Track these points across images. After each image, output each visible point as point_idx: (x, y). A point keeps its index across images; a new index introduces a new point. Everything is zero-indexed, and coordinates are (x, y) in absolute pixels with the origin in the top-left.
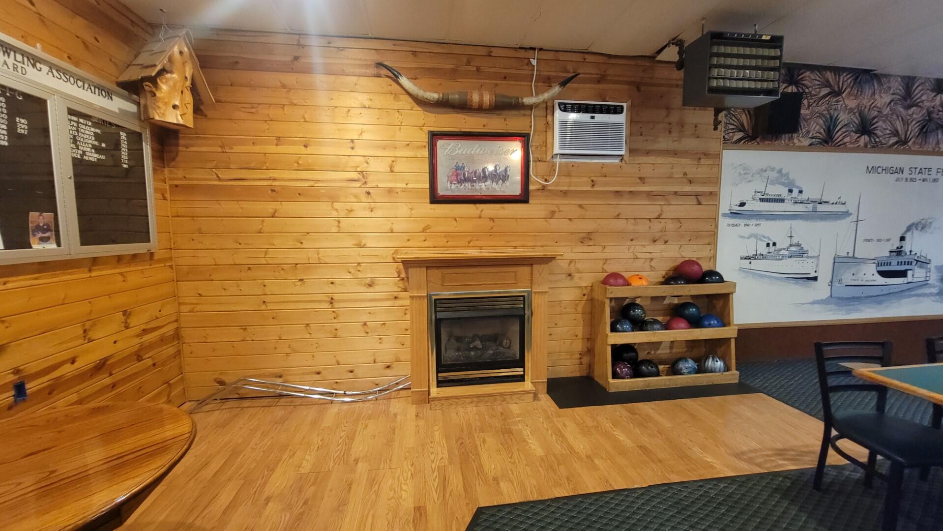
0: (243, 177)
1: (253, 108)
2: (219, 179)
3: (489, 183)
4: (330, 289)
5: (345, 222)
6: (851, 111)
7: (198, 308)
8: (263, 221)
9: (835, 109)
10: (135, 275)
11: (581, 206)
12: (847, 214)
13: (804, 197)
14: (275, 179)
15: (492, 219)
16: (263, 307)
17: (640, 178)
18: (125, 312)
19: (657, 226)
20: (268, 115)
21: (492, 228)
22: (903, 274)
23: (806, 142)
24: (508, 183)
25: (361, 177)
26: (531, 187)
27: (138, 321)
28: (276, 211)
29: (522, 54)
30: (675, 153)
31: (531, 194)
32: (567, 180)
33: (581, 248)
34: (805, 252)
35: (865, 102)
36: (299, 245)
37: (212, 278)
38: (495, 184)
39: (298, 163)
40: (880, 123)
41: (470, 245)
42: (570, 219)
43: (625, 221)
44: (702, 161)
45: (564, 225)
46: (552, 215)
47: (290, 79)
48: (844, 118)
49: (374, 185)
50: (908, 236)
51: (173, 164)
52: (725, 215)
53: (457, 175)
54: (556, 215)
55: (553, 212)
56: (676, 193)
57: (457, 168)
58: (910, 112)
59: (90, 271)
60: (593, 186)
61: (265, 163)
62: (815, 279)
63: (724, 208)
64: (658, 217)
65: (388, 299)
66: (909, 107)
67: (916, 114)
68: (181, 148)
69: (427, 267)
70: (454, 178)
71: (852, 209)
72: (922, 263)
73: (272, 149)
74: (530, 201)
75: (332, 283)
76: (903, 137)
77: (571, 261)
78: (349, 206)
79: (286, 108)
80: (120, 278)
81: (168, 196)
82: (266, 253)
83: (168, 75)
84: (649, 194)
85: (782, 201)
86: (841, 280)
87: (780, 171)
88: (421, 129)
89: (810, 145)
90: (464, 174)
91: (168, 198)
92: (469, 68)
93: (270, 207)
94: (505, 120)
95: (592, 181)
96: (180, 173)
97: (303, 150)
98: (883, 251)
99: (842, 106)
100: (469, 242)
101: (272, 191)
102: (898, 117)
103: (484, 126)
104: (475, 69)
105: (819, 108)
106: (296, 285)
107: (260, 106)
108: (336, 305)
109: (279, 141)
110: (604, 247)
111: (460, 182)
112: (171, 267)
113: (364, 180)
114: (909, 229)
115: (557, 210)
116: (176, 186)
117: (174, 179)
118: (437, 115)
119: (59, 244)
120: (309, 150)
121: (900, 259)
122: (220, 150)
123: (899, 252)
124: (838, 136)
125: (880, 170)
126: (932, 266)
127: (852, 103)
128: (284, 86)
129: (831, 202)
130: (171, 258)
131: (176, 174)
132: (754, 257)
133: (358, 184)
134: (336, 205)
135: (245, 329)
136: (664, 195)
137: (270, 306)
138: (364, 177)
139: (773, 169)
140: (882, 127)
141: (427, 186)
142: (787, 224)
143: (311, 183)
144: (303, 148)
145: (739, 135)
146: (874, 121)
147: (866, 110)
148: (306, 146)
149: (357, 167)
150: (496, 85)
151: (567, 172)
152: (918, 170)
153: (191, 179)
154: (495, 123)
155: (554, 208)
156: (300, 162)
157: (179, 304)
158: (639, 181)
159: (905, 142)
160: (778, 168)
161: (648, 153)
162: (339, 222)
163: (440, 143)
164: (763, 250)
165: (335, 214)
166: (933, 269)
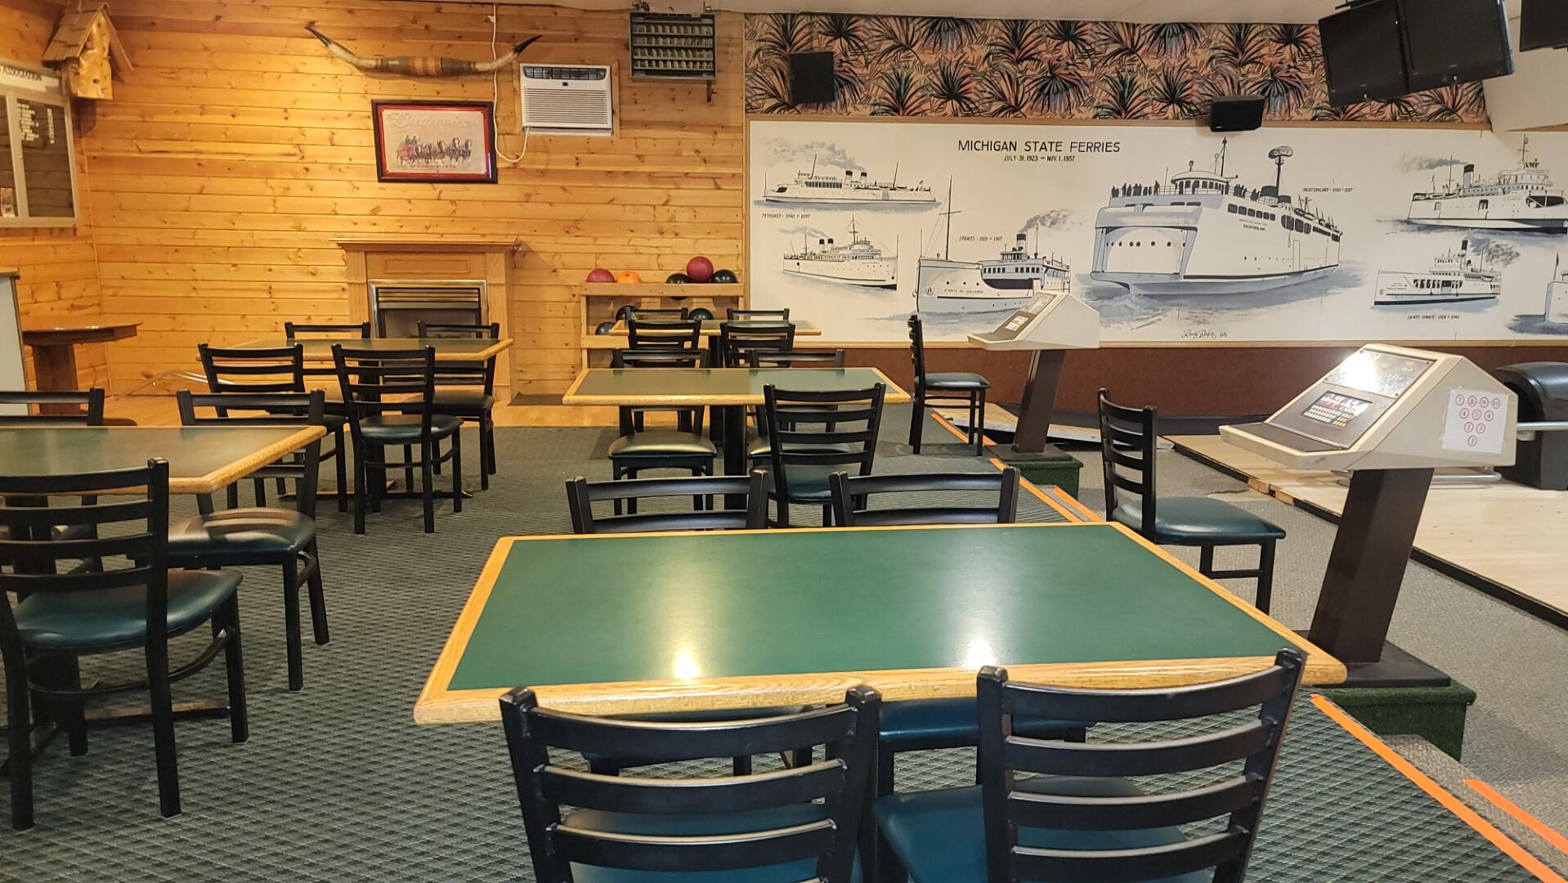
0: (166, 149)
1: (173, 73)
2: (140, 151)
3: (447, 158)
4: (268, 276)
5: (281, 202)
6: (929, 69)
7: (122, 292)
8: (190, 198)
9: (905, 67)
10: (65, 249)
11: (563, 188)
12: (933, 203)
13: (869, 180)
14: (201, 152)
15: (453, 202)
16: (194, 294)
17: (638, 156)
18: (57, 283)
19: (663, 214)
20: (190, 81)
21: (454, 212)
22: (1028, 284)
23: (868, 110)
24: (470, 160)
25: (296, 150)
26: (499, 165)
27: (68, 293)
28: (203, 188)
29: (478, 10)
30: (682, 126)
31: (500, 173)
32: (544, 157)
33: (566, 239)
34: (878, 252)
35: (948, 56)
36: (230, 226)
37: (135, 259)
38: (454, 160)
39: (225, 134)
40: (974, 84)
41: (429, 231)
42: (551, 204)
43: (621, 208)
44: (720, 136)
45: (545, 210)
46: (528, 198)
47: (212, 40)
48: (919, 78)
49: (313, 160)
50: (1030, 233)
51: (90, 134)
52: (757, 203)
53: (408, 150)
54: (533, 198)
55: (529, 195)
56: (686, 174)
57: (408, 141)
58: (1022, 67)
59: (33, 240)
60: (578, 164)
61: (189, 134)
62: (894, 287)
63: (757, 193)
64: (666, 204)
65: (335, 291)
66: (1019, 61)
67: (1032, 70)
68: (98, 117)
69: (366, 253)
70: (405, 153)
71: (941, 198)
72: (1056, 270)
73: (197, 118)
74: (500, 181)
75: (270, 270)
76: (1013, 101)
77: (555, 254)
78: (284, 183)
79: (210, 73)
80: (52, 250)
81: (86, 168)
82: (194, 235)
83: (90, 51)
84: (651, 177)
85: (839, 186)
86: (930, 290)
87: (832, 148)
88: (364, 97)
89: (873, 114)
90: (417, 149)
91: (87, 171)
92: (415, 26)
93: (196, 183)
94: (463, 86)
95: (577, 159)
96: (98, 144)
97: (230, 120)
98: (992, 254)
99: (914, 62)
100: (427, 228)
101: (199, 165)
102: (1002, 74)
103: (438, 93)
104: (423, 27)
105: (882, 66)
106: (229, 271)
107: (182, 71)
108: (276, 295)
109: (203, 110)
110: (596, 239)
111: (412, 158)
112: (92, 245)
113: (301, 155)
114: (1030, 224)
115: (534, 192)
116: (95, 158)
117: (91, 150)
118: (382, 81)
119: (16, 214)
120: (237, 120)
121: (1020, 264)
122: (139, 119)
123: (1017, 255)
124: (912, 102)
125: (979, 146)
126: (1071, 274)
127: (930, 59)
128: (206, 49)
129: (909, 188)
130: (90, 237)
131: (94, 145)
132: (804, 257)
133: (294, 159)
134: (271, 182)
135: (174, 318)
136: (671, 177)
137: (201, 294)
138: (300, 150)
139: (822, 145)
140: (975, 90)
141: (375, 162)
142: (848, 215)
143: (242, 157)
144: (231, 118)
145: (773, 102)
146: (964, 82)
147: (952, 67)
148: (233, 116)
149: (292, 140)
150: (450, 45)
151: (543, 147)
152: (1039, 146)
153: (111, 151)
154: (451, 90)
155: (528, 191)
156: (228, 133)
157: (101, 286)
158: (637, 159)
159: (1015, 108)
160: (828, 144)
161: (646, 125)
162: (275, 201)
163: (386, 113)
164: (817, 249)
165: (270, 192)
166: (1073, 279)
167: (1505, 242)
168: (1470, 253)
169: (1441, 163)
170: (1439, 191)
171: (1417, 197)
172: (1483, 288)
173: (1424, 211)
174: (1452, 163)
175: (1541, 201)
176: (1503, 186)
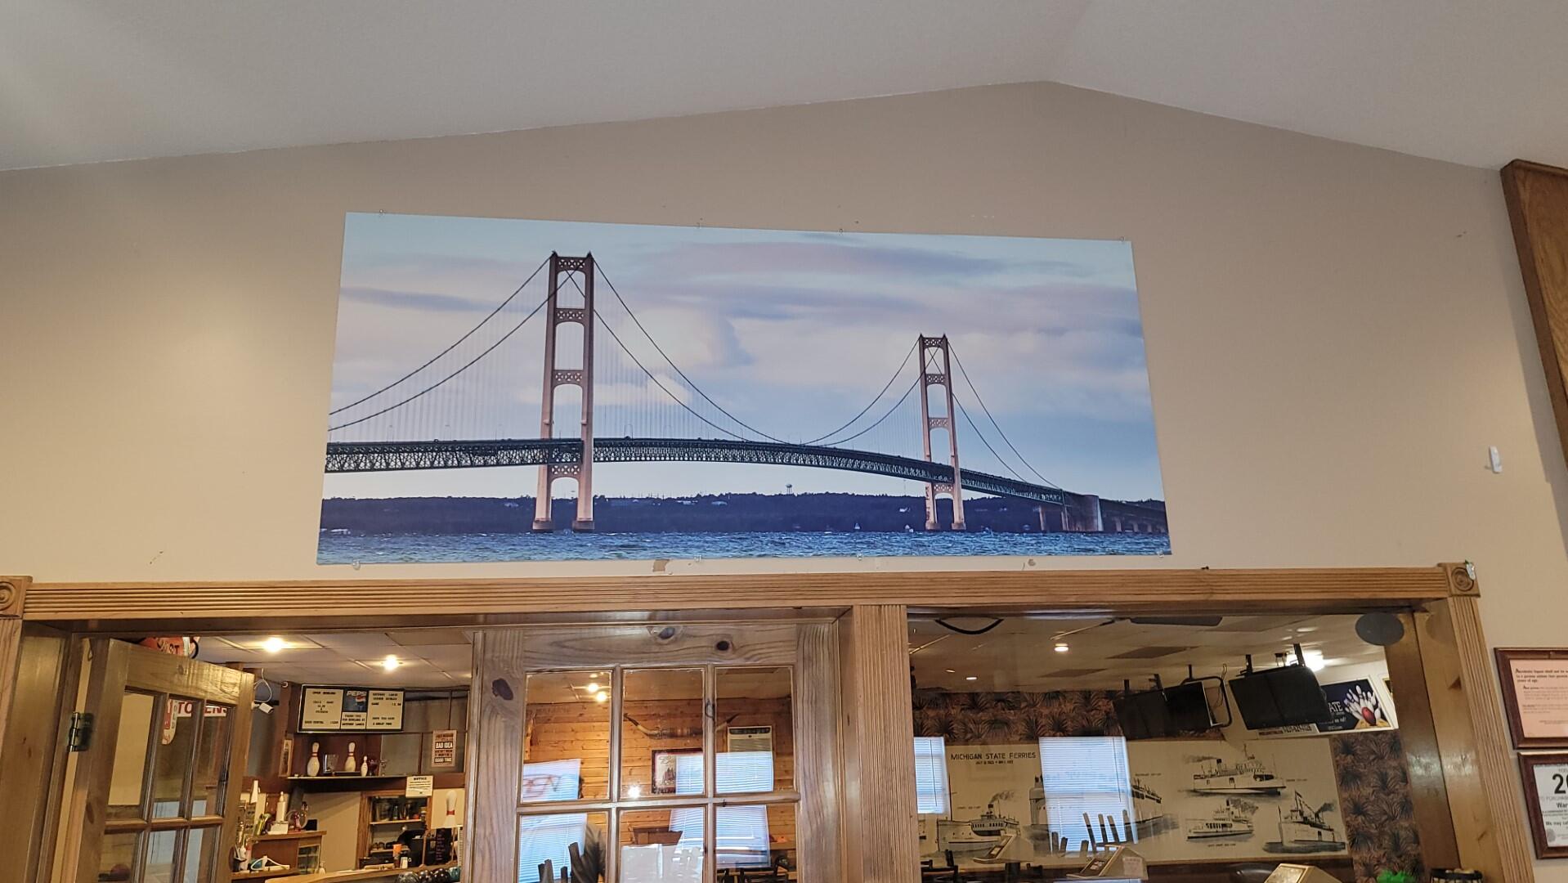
6: (931, 718)
9: (919, 718)
22: (997, 833)
40: (955, 725)
48: (926, 723)
50: (995, 804)
58: (978, 715)
62: (925, 838)
66: (976, 712)
67: (984, 716)
72: (1014, 825)
76: (977, 733)
86: (944, 838)
88: (648, 749)
92: (676, 712)
98: (976, 816)
99: (923, 715)
102: (969, 719)
103: (684, 746)
114: (994, 798)
118: (658, 741)
121: (992, 822)
123: (989, 816)
125: (962, 757)
126: (1020, 826)
140: (956, 728)
146: (950, 724)
147: (943, 716)
152: (993, 756)
154: (688, 744)
159: (979, 736)
163: (658, 757)
166: (1021, 829)
167: (1249, 801)
168: (1232, 809)
169: (1204, 758)
170: (1207, 773)
171: (1196, 777)
172: (1243, 827)
173: (1201, 785)
174: (1209, 758)
175: (1263, 778)
176: (1240, 770)
